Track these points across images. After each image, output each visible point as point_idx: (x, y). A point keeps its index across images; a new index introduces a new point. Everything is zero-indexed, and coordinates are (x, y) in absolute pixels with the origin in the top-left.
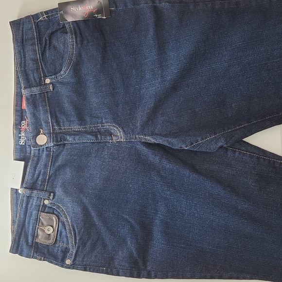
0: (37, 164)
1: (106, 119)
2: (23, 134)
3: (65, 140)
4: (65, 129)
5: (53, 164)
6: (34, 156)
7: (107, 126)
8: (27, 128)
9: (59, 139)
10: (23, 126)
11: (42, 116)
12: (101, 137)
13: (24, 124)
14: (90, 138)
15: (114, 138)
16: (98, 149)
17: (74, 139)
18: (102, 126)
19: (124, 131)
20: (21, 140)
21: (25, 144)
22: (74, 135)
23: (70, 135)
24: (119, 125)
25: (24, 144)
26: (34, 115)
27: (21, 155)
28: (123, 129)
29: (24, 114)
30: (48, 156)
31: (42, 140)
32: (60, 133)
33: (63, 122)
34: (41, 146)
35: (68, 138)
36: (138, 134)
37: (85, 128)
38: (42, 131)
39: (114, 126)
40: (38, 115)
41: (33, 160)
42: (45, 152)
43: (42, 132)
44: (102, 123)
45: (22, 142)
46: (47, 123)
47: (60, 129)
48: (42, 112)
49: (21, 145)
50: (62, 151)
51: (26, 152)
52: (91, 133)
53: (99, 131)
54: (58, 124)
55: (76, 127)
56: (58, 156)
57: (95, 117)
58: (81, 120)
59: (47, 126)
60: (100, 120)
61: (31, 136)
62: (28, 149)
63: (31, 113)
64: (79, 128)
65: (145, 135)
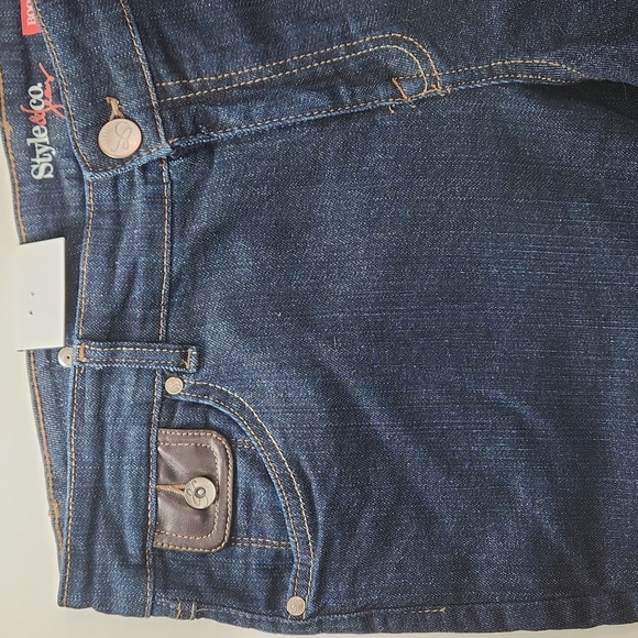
0: (116, 238)
1: (359, 18)
2: (43, 137)
3: (213, 127)
4: (203, 86)
5: (177, 228)
6: (99, 212)
7: (367, 45)
8: (53, 108)
9: (188, 125)
10: (39, 103)
11: (107, 44)
12: (353, 95)
13: (39, 97)
14: (311, 106)
15: (404, 90)
16: (345, 144)
17: (248, 118)
18: (349, 50)
19: (440, 53)
20: (38, 160)
21: (56, 173)
22: (245, 100)
23: (227, 101)
24: (416, 32)
25: (50, 175)
26: (76, 46)
27: (45, 221)
28: (433, 45)
29: (34, 56)
30: (154, 200)
31: (121, 138)
32: (189, 102)
33: (195, 58)
34: (122, 161)
35: (223, 114)
36: (500, 54)
37: (284, 68)
38: (114, 103)
39: (397, 41)
40: (89, 44)
41: (97, 227)
42: (140, 191)
43: (115, 111)
44: (345, 37)
45: (42, 168)
46: (131, 68)
47: (187, 88)
48: (104, 29)
49: (42, 181)
50: (205, 175)
51: (64, 207)
52: (312, 83)
53: (340, 72)
54: (177, 70)
55: (248, 72)
56: (192, 196)
57: (314, 19)
58: (265, 41)
59: (131, 82)
60: (338, 29)
61: (74, 130)
62: (71, 193)
63: (62, 39)
64: (259, 74)
65: (531, 53)
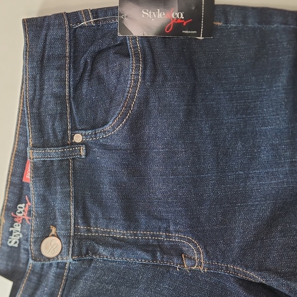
1: (176, 224)
2: (19, 228)
3: (95, 253)
4: (97, 232)
5: (65, 292)
6: (33, 271)
7: (176, 238)
8: (27, 218)
9: (84, 251)
10: (21, 213)
11: (58, 203)
12: (163, 258)
13: (22, 210)
14: (144, 257)
15: (186, 263)
17: (112, 255)
18: (167, 237)
19: (207, 253)
20: (13, 237)
21: (19, 245)
22: (114, 246)
23: (106, 244)
24: (199, 240)
25: (16, 245)
26: (44, 200)
27: (7, 265)
28: (205, 248)
29: (25, 191)
30: (59, 276)
31: (52, 247)
32: (88, 238)
33: (97, 219)
34: (49, 259)
35: (101, 250)
36: (234, 262)
37: (135, 235)
38: (54, 230)
39: (189, 241)
40: (50, 200)
42: (53, 270)
43: (53, 232)
44: (167, 230)
45: (13, 241)
46: (66, 217)
47: (89, 231)
48: (59, 196)
49: (12, 247)
50: (86, 270)
51: (18, 260)
52: (145, 247)
53: (160, 246)
54: (87, 222)
55: (118, 232)
56: (77, 278)
57: (155, 218)
58: (130, 220)
59: (65, 223)
60: (165, 225)
62: (23, 256)
63: (39, 195)
64: (124, 234)
65: (247, 268)
